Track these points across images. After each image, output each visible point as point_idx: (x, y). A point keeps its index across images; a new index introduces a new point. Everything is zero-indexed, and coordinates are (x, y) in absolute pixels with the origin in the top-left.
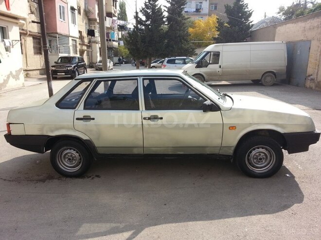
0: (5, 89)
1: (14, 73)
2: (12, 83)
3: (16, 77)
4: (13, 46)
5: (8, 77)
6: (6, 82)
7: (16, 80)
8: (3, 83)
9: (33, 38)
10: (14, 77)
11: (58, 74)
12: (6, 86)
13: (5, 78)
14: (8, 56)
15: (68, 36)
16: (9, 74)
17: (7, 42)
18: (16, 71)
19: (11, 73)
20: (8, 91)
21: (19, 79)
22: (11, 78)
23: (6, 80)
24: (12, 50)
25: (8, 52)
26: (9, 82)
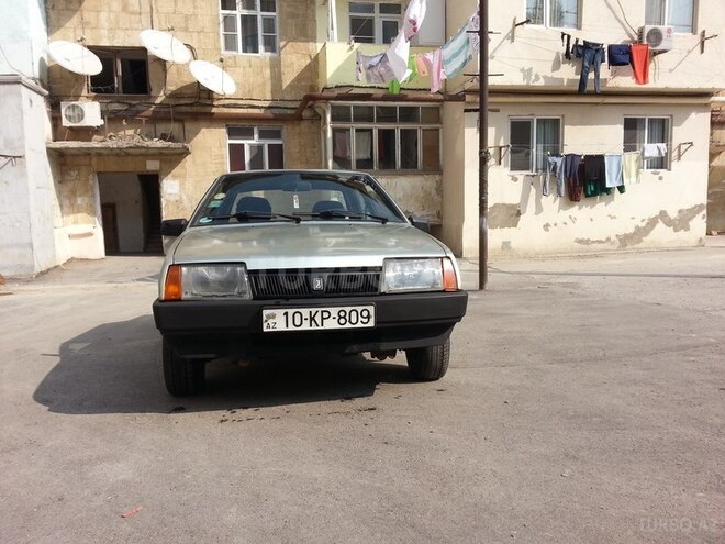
0: (636, 246)
1: (673, 214)
2: (662, 234)
3: (679, 224)
4: (679, 156)
5: (652, 223)
6: (640, 233)
7: (676, 230)
8: (635, 233)
10: (669, 223)
12: (640, 240)
13: (644, 224)
14: (660, 178)
16: (657, 217)
17: (652, 150)
18: (680, 211)
19: (663, 214)
20: (639, 252)
21: (687, 228)
22: (660, 225)
23: (644, 228)
24: (674, 164)
25: (662, 172)
26: (652, 232)
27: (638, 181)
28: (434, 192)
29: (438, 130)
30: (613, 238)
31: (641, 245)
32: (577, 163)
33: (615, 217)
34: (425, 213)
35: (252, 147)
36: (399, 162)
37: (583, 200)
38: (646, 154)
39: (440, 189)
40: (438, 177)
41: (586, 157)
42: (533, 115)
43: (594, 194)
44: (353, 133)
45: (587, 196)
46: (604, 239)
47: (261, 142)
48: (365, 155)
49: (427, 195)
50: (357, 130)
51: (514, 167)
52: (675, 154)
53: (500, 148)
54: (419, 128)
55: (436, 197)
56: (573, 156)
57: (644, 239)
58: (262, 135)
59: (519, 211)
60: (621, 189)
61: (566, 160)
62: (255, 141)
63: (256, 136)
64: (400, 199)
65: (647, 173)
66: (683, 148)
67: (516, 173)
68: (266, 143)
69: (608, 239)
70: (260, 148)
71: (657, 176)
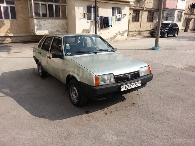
0: (114, 40)
1: (121, 32)
2: (119, 37)
3: (122, 34)
4: (123, 18)
6: (115, 37)
7: (122, 36)
8: (114, 37)
9: (148, 12)
10: (120, 34)
11: (154, 34)
12: (115, 39)
13: (115, 35)
14: (119, 23)
15: (175, 10)
16: (118, 33)
17: (118, 16)
18: (123, 31)
19: (119, 32)
20: (115, 42)
21: (124, 36)
22: (119, 35)
23: (115, 36)
24: (122, 20)
25: (119, 21)
26: (117, 37)
27: (115, 24)
28: (65, 25)
29: (65, 6)
30: (109, 38)
31: (115, 40)
32: (103, 19)
33: (110, 33)
34: (63, 31)
35: (4, 7)
36: (55, 15)
37: (104, 29)
38: (117, 17)
39: (67, 24)
40: (66, 20)
41: (105, 17)
42: (92, 4)
43: (106, 27)
44: (40, 5)
45: (104, 27)
46: (107, 38)
47: (7, 5)
48: (44, 12)
49: (63, 25)
50: (42, 4)
51: (88, 19)
52: (122, 17)
53: (84, 14)
54: (60, 5)
55: (66, 26)
56: (102, 17)
57: (115, 38)
58: (7, 3)
59: (89, 31)
60: (111, 26)
61: (100, 18)
62: (5, 5)
63: (5, 3)
64: (56, 27)
65: (117, 21)
66: (124, 15)
67: (88, 21)
68: (9, 6)
69: (108, 39)
70: (7, 8)
71: (118, 23)
